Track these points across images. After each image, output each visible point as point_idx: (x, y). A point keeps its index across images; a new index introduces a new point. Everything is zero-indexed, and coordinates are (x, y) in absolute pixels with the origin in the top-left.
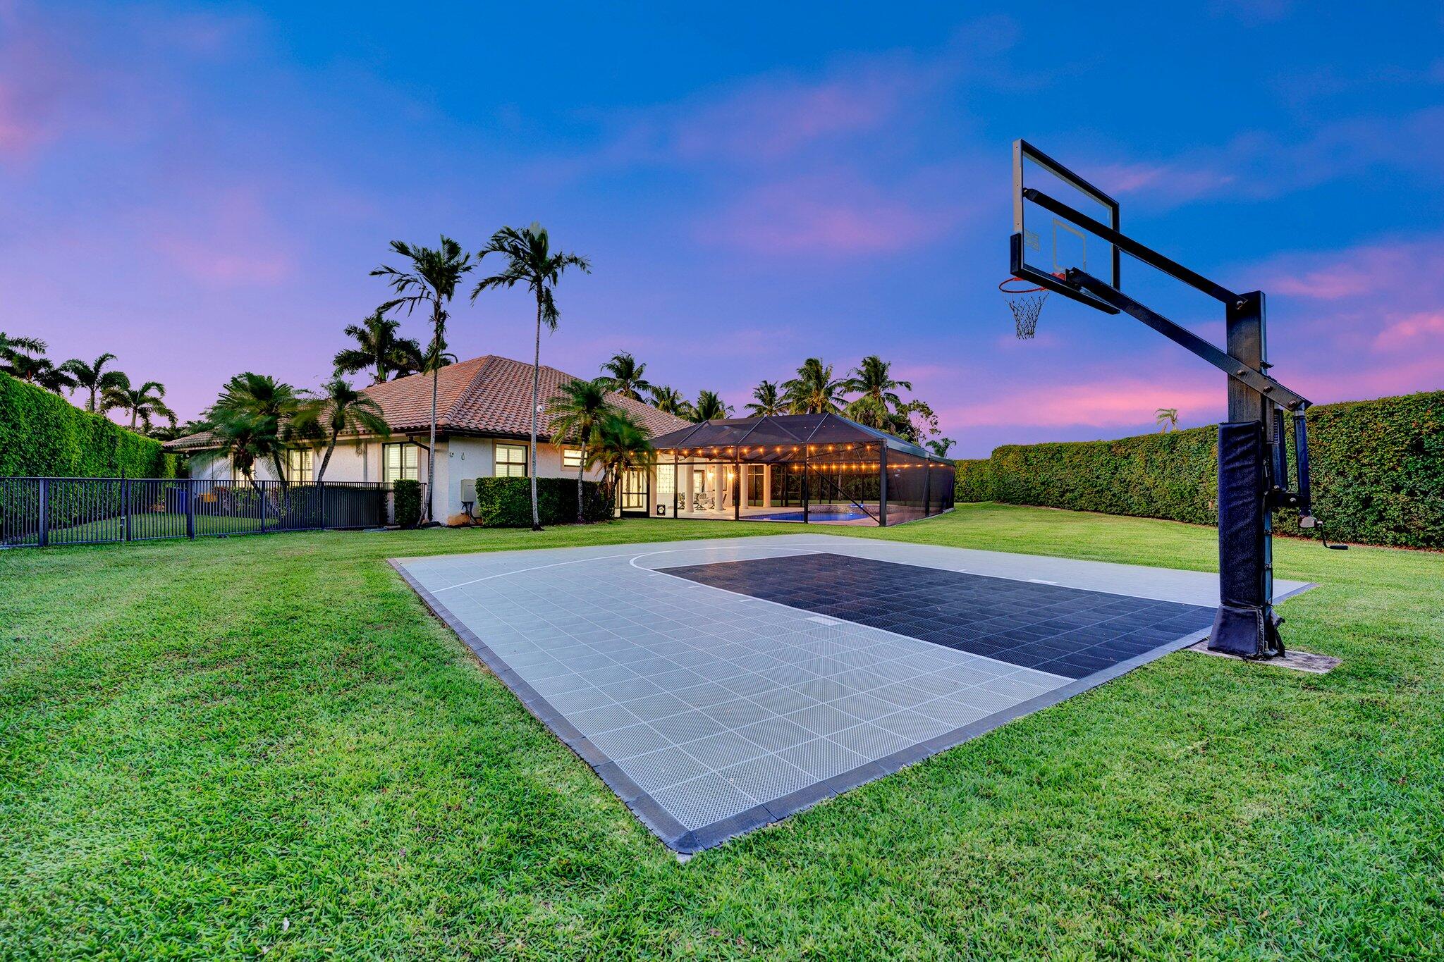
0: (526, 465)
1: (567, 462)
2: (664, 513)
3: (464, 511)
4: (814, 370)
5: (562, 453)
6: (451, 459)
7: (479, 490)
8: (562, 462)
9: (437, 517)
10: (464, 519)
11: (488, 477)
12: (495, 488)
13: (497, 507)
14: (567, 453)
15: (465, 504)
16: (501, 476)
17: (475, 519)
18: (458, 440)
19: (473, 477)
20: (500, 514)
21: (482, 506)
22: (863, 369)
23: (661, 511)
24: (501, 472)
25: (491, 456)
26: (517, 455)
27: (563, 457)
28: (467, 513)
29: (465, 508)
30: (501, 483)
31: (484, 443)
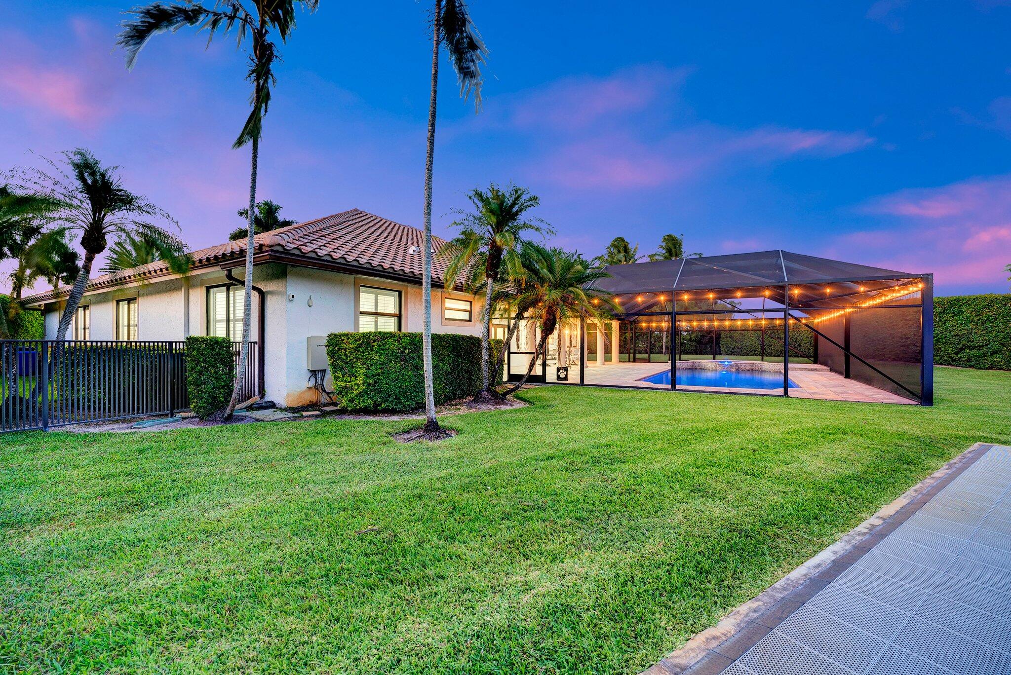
0: (399, 317)
1: (448, 314)
2: (566, 378)
3: (311, 384)
4: (621, 246)
5: (443, 302)
6: (290, 305)
7: (332, 354)
8: (443, 314)
9: (272, 395)
10: (311, 397)
11: (345, 331)
12: (356, 349)
13: (360, 381)
14: (449, 303)
15: (314, 373)
16: (366, 330)
17: (328, 394)
18: (301, 276)
19: (323, 332)
20: (365, 392)
21: (336, 378)
22: (664, 244)
23: (562, 376)
24: (366, 325)
25: (352, 303)
26: (388, 303)
27: (443, 309)
28: (316, 387)
29: (313, 380)
30: (367, 342)
31: (341, 282)
